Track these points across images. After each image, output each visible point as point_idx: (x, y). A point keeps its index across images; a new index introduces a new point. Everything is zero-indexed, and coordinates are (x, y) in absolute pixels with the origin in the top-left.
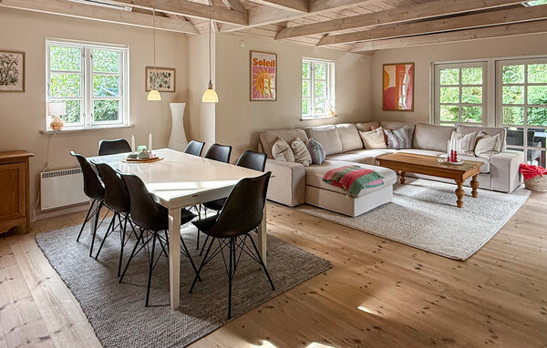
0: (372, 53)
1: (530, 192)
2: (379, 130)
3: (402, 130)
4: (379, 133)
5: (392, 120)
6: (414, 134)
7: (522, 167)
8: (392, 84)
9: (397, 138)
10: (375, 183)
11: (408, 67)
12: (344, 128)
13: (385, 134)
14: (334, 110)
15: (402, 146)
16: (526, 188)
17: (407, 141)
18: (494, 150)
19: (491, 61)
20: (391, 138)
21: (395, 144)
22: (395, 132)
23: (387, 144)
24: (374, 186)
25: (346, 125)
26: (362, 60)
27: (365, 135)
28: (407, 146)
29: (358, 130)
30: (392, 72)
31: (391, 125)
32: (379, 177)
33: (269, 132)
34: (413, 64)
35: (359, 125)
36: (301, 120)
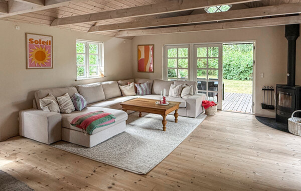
0: (132, 38)
1: (206, 115)
2: (132, 85)
3: (145, 84)
4: (131, 86)
5: (141, 78)
6: (152, 86)
7: (203, 102)
8: (143, 57)
9: (142, 89)
10: (108, 122)
11: (151, 47)
12: (108, 84)
13: (135, 86)
14: (103, 73)
15: (145, 93)
16: (205, 114)
17: (148, 90)
18: (190, 94)
19: (192, 45)
20: (139, 89)
21: (141, 92)
22: (141, 85)
23: (136, 93)
24: (106, 125)
25: (110, 82)
26: (124, 42)
27: (122, 87)
28: (148, 93)
29: (119, 84)
30: (142, 49)
31: (140, 81)
32: (112, 118)
33: (42, 91)
34: (153, 45)
35: (120, 82)
36: (76, 80)
